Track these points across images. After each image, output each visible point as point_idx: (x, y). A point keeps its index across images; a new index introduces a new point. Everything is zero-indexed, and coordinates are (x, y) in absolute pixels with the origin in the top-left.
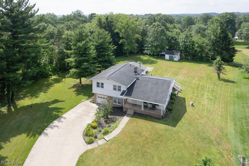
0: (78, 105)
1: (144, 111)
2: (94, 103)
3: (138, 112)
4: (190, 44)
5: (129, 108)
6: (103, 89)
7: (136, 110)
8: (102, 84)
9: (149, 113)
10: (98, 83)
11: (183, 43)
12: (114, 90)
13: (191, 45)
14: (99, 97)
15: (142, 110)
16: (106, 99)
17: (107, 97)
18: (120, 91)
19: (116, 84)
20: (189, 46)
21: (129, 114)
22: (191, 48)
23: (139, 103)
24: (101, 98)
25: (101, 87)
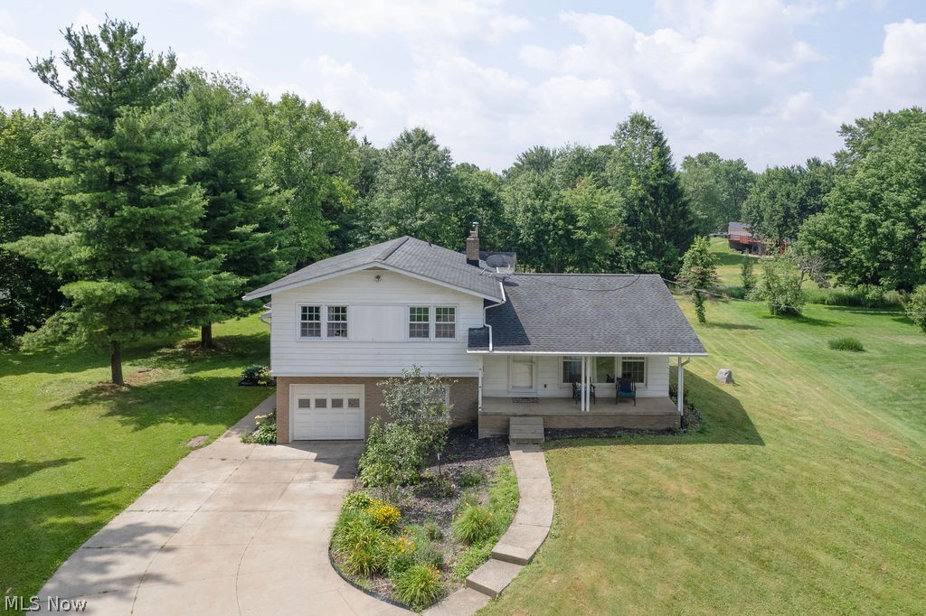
0: (183, 465)
1: (594, 411)
2: (272, 442)
3: (564, 425)
4: (557, 219)
5: (515, 416)
6: (344, 339)
7: (550, 417)
8: (339, 313)
9: (616, 415)
10: (310, 313)
11: (529, 214)
12: (412, 335)
13: (561, 223)
14: (304, 404)
15: (583, 409)
16: (354, 403)
17: (358, 392)
18: (452, 335)
19: (427, 302)
20: (553, 224)
21: (528, 440)
22: (560, 232)
23: (545, 386)
24: (321, 403)
25: (330, 334)
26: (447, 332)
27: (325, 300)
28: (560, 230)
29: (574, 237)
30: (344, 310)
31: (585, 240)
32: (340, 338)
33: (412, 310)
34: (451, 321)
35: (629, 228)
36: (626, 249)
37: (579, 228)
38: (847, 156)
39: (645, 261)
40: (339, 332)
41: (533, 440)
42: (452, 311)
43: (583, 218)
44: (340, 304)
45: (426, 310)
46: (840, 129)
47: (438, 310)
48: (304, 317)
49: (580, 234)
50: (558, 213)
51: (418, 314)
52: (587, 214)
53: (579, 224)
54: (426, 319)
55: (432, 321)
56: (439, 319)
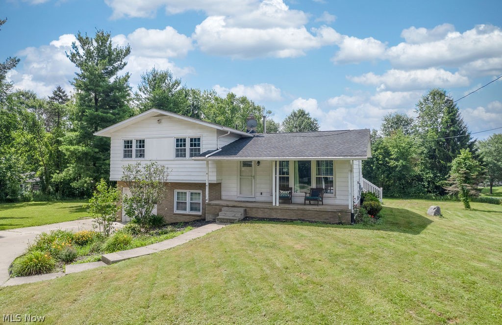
4: (378, 155)
6: (143, 159)
7: (251, 208)
8: (141, 143)
10: (128, 144)
12: (177, 156)
13: (381, 157)
15: (274, 204)
19: (185, 134)
20: (376, 158)
21: (227, 219)
22: (380, 162)
23: (261, 194)
25: (137, 156)
26: (196, 153)
27: (134, 136)
28: (380, 161)
29: (389, 165)
30: (144, 141)
31: (396, 166)
32: (141, 159)
33: (177, 140)
34: (198, 146)
35: (429, 161)
36: (427, 173)
37: (392, 159)
39: (440, 180)
40: (141, 154)
41: (230, 219)
42: (199, 139)
43: (394, 152)
44: (141, 138)
45: (185, 140)
47: (191, 140)
48: (125, 147)
49: (392, 163)
50: (379, 151)
51: (180, 142)
52: (396, 150)
53: (392, 157)
54: (185, 145)
55: (188, 147)
56: (191, 145)
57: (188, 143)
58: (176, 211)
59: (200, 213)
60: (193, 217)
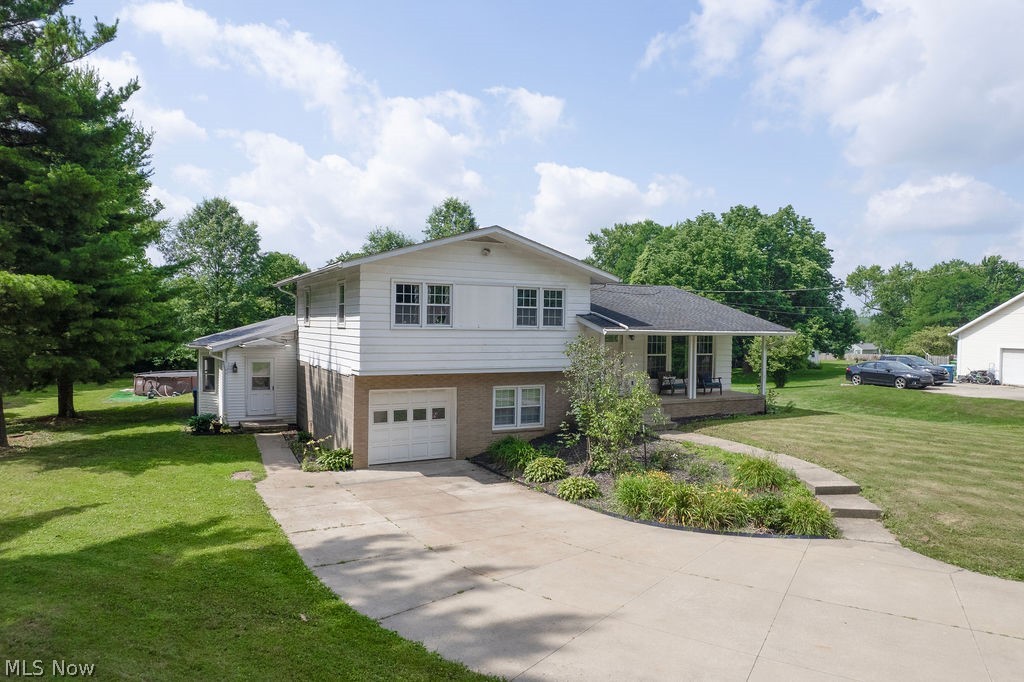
2: (349, 467)
6: (447, 328)
8: (440, 293)
10: (407, 294)
12: (519, 322)
14: (381, 417)
16: (439, 413)
17: (447, 398)
18: (559, 323)
19: (534, 282)
24: (400, 416)
25: (430, 321)
26: (554, 318)
27: (423, 276)
30: (446, 289)
32: (441, 326)
33: (520, 292)
34: (558, 306)
38: (594, 262)
40: (439, 317)
42: (560, 294)
44: (441, 282)
45: (534, 293)
46: (588, 238)
47: (546, 293)
48: (399, 299)
51: (526, 297)
54: (534, 303)
55: (540, 307)
56: (546, 304)
57: (540, 299)
58: (496, 428)
59: (540, 425)
60: (531, 434)
